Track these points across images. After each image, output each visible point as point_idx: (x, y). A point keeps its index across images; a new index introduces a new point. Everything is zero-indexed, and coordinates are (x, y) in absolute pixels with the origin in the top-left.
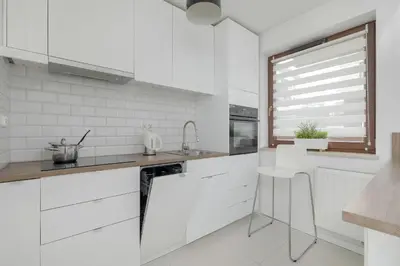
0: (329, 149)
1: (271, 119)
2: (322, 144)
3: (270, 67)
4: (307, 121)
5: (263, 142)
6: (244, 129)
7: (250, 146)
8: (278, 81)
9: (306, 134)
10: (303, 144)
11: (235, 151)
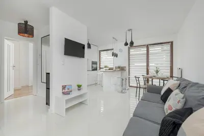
0: (109, 69)
1: (100, 64)
2: (108, 69)
3: (100, 53)
4: (106, 65)
5: (98, 69)
6: (94, 66)
7: (96, 69)
8: (101, 56)
9: (105, 67)
10: (105, 69)
11: (93, 70)
